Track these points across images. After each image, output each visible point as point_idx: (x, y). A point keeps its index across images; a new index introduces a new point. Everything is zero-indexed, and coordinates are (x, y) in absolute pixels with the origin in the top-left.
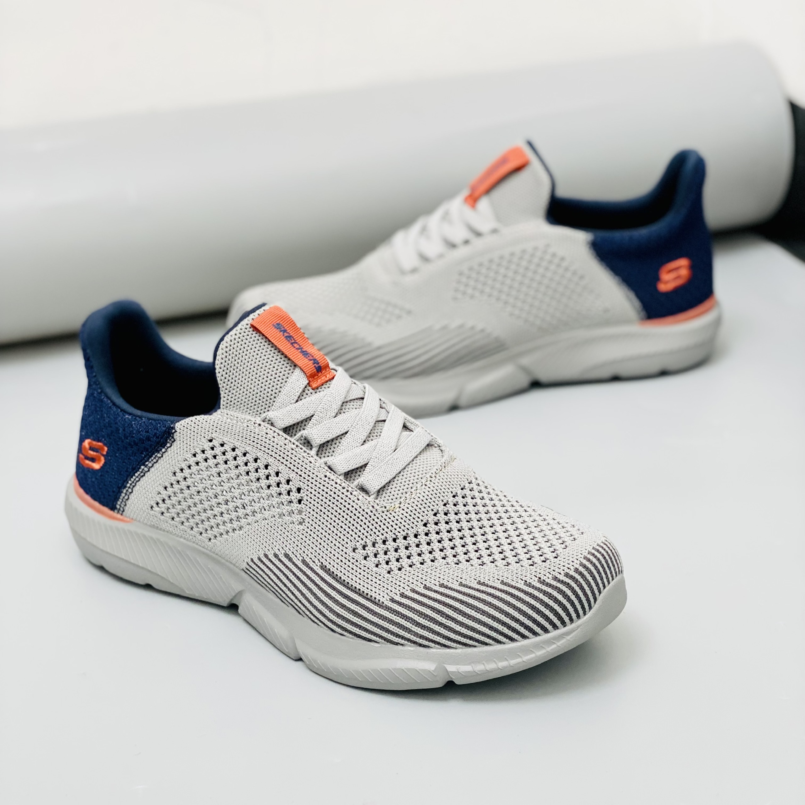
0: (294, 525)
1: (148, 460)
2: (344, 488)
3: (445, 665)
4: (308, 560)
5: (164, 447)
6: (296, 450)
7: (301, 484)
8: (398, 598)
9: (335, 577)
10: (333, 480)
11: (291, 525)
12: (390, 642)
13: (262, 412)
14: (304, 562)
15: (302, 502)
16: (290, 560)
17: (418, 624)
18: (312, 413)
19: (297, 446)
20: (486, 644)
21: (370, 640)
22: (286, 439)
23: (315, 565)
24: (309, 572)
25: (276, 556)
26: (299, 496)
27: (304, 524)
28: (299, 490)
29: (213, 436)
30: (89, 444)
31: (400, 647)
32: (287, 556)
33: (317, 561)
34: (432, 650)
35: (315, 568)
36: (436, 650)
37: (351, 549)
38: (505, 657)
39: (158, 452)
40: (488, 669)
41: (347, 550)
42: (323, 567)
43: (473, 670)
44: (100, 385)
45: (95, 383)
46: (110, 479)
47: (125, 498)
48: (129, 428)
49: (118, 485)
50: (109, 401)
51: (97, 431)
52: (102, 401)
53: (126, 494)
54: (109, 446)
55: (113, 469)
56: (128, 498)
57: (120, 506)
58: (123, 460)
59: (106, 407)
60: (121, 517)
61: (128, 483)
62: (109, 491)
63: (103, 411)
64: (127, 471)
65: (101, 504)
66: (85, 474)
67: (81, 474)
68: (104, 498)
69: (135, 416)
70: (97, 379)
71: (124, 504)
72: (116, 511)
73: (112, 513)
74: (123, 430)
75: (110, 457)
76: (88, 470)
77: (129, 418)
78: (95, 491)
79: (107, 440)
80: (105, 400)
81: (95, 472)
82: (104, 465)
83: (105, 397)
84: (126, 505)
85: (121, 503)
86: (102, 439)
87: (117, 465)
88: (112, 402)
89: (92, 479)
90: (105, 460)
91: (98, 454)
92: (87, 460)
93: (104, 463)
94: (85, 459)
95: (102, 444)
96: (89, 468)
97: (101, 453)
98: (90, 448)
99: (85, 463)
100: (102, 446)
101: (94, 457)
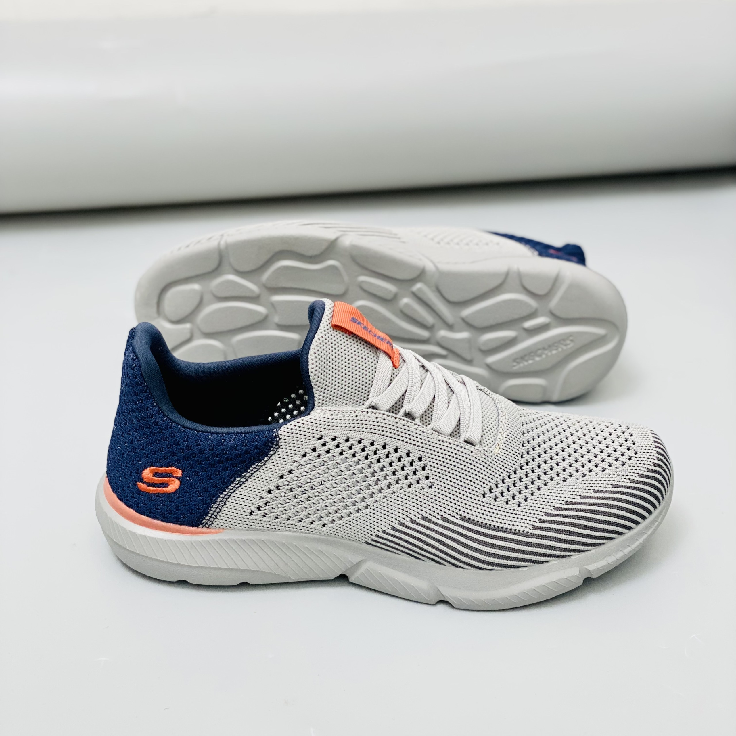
0: (425, 490)
1: (246, 471)
2: (457, 446)
3: (586, 567)
4: (446, 516)
5: (266, 456)
6: (408, 425)
7: (421, 453)
8: (539, 524)
9: (477, 524)
10: (446, 442)
11: (421, 492)
12: (537, 563)
13: (365, 399)
14: (444, 519)
15: (426, 468)
16: (430, 521)
17: (560, 541)
18: (405, 389)
19: (407, 421)
20: (612, 539)
21: (518, 567)
22: (396, 418)
23: (455, 519)
24: (451, 526)
25: (413, 521)
26: (421, 464)
27: (433, 487)
28: (420, 459)
29: (322, 433)
30: (151, 470)
31: (545, 565)
32: (425, 518)
33: (456, 515)
34: (573, 558)
35: (457, 521)
36: (576, 556)
37: (482, 496)
38: (628, 544)
39: (260, 460)
40: (618, 558)
41: (479, 497)
42: (463, 519)
43: (607, 563)
44: (164, 413)
45: (158, 413)
46: (192, 498)
47: (216, 511)
48: (219, 446)
49: (205, 502)
50: (179, 426)
51: (165, 457)
52: (171, 427)
53: (217, 508)
54: (185, 468)
55: (196, 488)
56: (220, 511)
57: (208, 520)
58: (209, 478)
59: (178, 432)
60: (208, 530)
61: (219, 497)
62: (192, 510)
63: (175, 437)
64: (216, 486)
65: (178, 524)
66: (152, 500)
67: (145, 501)
68: (184, 518)
69: (219, 434)
70: (159, 408)
71: (214, 518)
72: (201, 526)
73: (194, 529)
74: (210, 450)
75: (189, 478)
76: (157, 496)
77: (214, 437)
78: (172, 514)
79: (180, 463)
80: (174, 426)
81: (169, 496)
82: (180, 487)
83: (172, 423)
84: (216, 518)
85: (210, 517)
86: (172, 463)
87: (200, 483)
88: (183, 426)
89: (164, 503)
90: (181, 482)
91: (169, 478)
92: (154, 487)
93: (180, 484)
94: (149, 486)
95: (173, 468)
96: (159, 493)
97: (174, 477)
98: (156, 474)
99: (149, 490)
100: (173, 469)
101: (163, 482)
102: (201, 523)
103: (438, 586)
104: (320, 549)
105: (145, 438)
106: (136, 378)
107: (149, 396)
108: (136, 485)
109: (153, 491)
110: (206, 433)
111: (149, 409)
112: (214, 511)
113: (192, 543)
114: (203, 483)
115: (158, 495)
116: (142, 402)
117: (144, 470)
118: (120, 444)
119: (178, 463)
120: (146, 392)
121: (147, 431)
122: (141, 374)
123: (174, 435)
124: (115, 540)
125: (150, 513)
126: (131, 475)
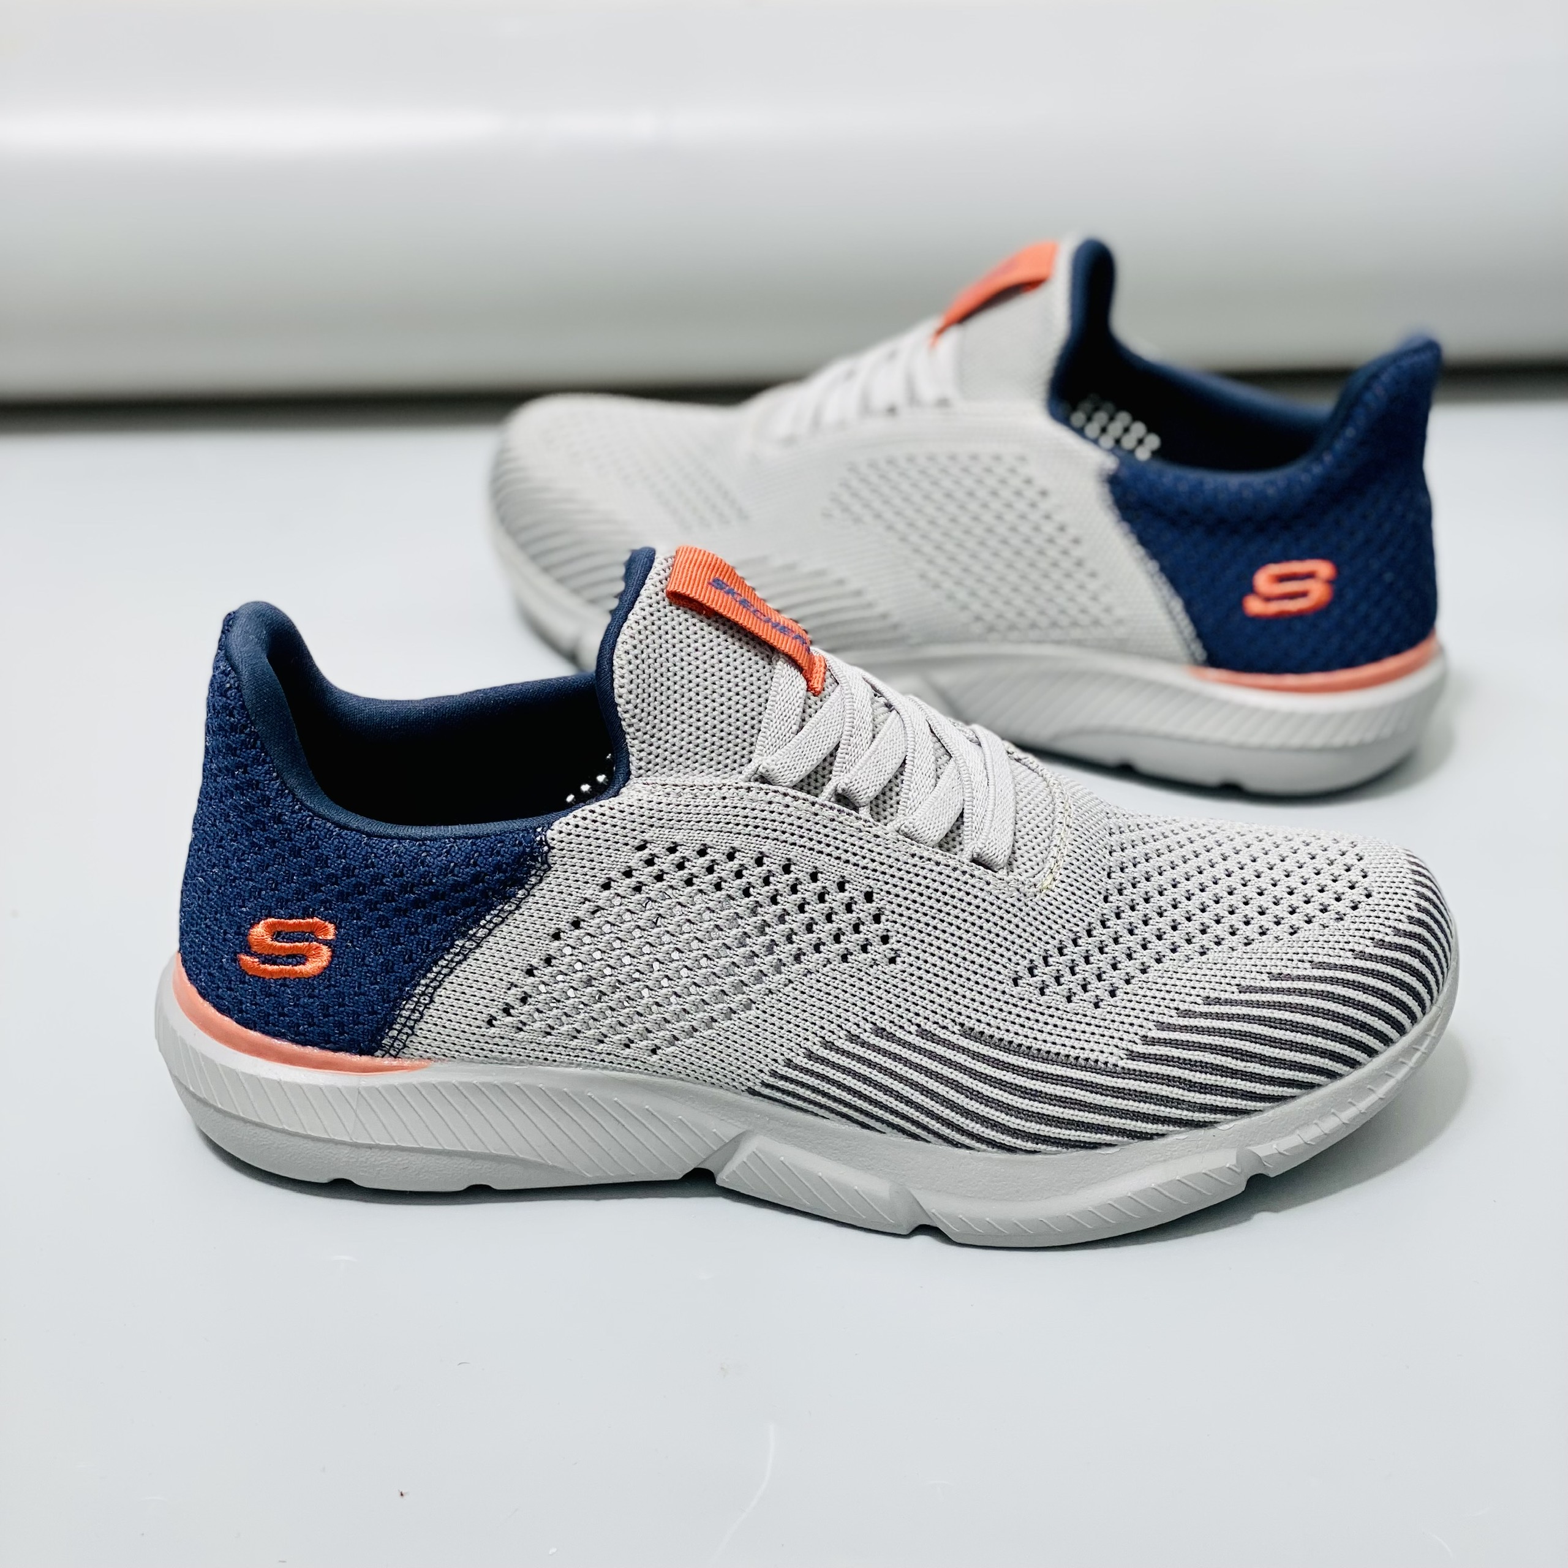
0: (880, 967)
1: (476, 922)
2: (955, 869)
3: (1252, 1148)
4: (929, 1026)
5: (522, 887)
6: (840, 819)
7: (871, 883)
8: (1141, 1048)
9: (999, 1045)
10: (929, 860)
11: (872, 971)
12: (1138, 1138)
13: (744, 760)
14: (923, 1033)
15: (883, 918)
16: (891, 1037)
17: (1191, 1086)
18: (836, 740)
19: (839, 811)
20: (1311, 1086)
21: (1095, 1146)
22: (813, 804)
23: (948, 1033)
24: (940, 1050)
25: (853, 1038)
26: (871, 907)
27: (898, 960)
28: (869, 897)
29: (646, 837)
30: (269, 927)
31: (1157, 1143)
32: (880, 1032)
33: (950, 1025)
34: (1221, 1127)
35: (953, 1038)
36: (1230, 1126)
37: (1010, 982)
38: (1350, 1100)
39: (506, 898)
40: (1327, 1132)
41: (1004, 985)
42: (968, 1033)
43: (1302, 1142)
44: (294, 796)
45: (280, 793)
46: (359, 988)
47: (412, 1017)
48: (415, 867)
49: (388, 997)
50: (329, 824)
51: (300, 894)
52: (309, 827)
53: (413, 1011)
54: (341, 920)
55: (367, 966)
56: (421, 1017)
57: (395, 1039)
58: (395, 939)
59: (326, 837)
60: (396, 1063)
61: (419, 984)
62: (359, 1016)
63: (318, 848)
64: (411, 960)
65: (329, 1049)
66: (271, 995)
67: (255, 998)
68: (341, 1034)
69: (417, 840)
70: (283, 783)
71: (407, 1033)
72: (379, 1053)
73: (365, 1059)
74: (395, 875)
75: (352, 942)
76: (281, 985)
77: (405, 847)
78: (314, 1024)
79: (332, 910)
80: (316, 825)
81: (306, 983)
82: (331, 963)
83: (313, 817)
84: (413, 1034)
85: (400, 1031)
86: (314, 910)
87: (376, 954)
88: (337, 824)
89: (298, 1000)
90: (333, 951)
91: (307, 943)
92: (275, 963)
93: (332, 957)
94: (264, 963)
95: (316, 920)
96: (285, 979)
97: (317, 940)
98: (277, 935)
99: (265, 970)
100: (316, 923)
101: (295, 952)
102: (380, 1046)
103: (914, 1192)
104: (647, 1107)
105: (256, 854)
106: (231, 715)
107: (260, 756)
108: (235, 960)
109: (271, 973)
110: (387, 838)
111: (261, 785)
112: (409, 1018)
113: (359, 1093)
114: (382, 954)
115: (284, 982)
116: (245, 772)
117: (252, 926)
118: (203, 871)
119: (326, 909)
120: (254, 747)
121: (258, 836)
122: (243, 707)
123: (317, 843)
124: (191, 1089)
125: (267, 1024)
126: (225, 940)
